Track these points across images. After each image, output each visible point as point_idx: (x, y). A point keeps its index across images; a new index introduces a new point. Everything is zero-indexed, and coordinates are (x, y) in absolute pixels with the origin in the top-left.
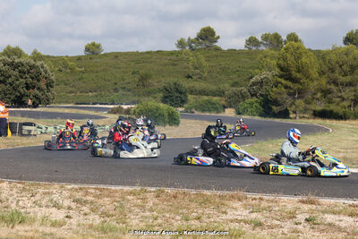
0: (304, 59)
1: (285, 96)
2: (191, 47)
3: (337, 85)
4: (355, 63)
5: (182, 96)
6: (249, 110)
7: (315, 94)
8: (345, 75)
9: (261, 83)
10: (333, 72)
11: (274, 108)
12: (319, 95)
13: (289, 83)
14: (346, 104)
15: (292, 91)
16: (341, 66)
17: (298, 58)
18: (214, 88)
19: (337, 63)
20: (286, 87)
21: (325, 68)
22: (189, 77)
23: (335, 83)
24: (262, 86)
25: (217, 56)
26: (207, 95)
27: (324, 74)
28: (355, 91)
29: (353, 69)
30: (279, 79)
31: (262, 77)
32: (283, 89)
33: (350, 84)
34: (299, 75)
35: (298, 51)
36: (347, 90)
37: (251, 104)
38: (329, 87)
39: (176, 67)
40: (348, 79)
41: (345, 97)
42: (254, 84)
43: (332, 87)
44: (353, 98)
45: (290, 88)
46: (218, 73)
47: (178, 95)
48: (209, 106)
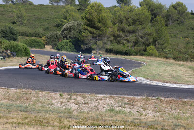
0: (104, 14)
1: (90, 38)
2: (12, 2)
3: (124, 32)
4: (136, 18)
5: (14, 36)
6: (65, 47)
7: (110, 37)
8: (130, 25)
9: (70, 29)
10: (121, 23)
11: (82, 46)
12: (112, 38)
13: (93, 30)
14: (129, 45)
15: (95, 35)
16: (127, 19)
17: (100, 13)
18: (32, 31)
19: (125, 17)
20: (91, 32)
21: (116, 20)
22: (14, 23)
23: (123, 31)
24: (70, 31)
25: (32, 9)
26: (27, 36)
27: (116, 24)
28: (136, 36)
29: (135, 21)
30: (86, 27)
31: (71, 25)
32: (89, 33)
33: (133, 32)
34: (100, 25)
35: (99, 9)
36: (131, 35)
37: (67, 43)
38: (119, 33)
39: (4, 16)
40: (131, 28)
41: (130, 40)
42: (65, 30)
43: (121, 33)
44: (134, 41)
45: (93, 33)
46: (34, 21)
47: (12, 35)
48: (35, 44)
